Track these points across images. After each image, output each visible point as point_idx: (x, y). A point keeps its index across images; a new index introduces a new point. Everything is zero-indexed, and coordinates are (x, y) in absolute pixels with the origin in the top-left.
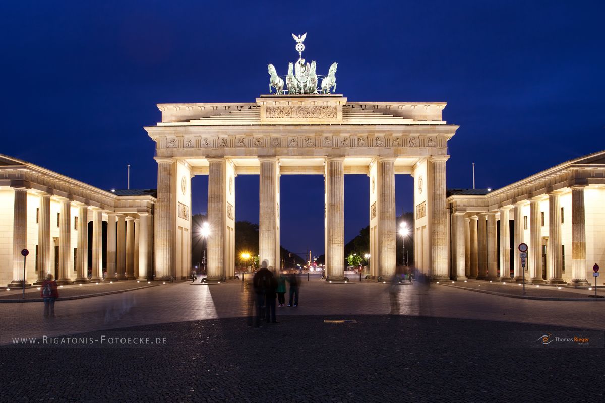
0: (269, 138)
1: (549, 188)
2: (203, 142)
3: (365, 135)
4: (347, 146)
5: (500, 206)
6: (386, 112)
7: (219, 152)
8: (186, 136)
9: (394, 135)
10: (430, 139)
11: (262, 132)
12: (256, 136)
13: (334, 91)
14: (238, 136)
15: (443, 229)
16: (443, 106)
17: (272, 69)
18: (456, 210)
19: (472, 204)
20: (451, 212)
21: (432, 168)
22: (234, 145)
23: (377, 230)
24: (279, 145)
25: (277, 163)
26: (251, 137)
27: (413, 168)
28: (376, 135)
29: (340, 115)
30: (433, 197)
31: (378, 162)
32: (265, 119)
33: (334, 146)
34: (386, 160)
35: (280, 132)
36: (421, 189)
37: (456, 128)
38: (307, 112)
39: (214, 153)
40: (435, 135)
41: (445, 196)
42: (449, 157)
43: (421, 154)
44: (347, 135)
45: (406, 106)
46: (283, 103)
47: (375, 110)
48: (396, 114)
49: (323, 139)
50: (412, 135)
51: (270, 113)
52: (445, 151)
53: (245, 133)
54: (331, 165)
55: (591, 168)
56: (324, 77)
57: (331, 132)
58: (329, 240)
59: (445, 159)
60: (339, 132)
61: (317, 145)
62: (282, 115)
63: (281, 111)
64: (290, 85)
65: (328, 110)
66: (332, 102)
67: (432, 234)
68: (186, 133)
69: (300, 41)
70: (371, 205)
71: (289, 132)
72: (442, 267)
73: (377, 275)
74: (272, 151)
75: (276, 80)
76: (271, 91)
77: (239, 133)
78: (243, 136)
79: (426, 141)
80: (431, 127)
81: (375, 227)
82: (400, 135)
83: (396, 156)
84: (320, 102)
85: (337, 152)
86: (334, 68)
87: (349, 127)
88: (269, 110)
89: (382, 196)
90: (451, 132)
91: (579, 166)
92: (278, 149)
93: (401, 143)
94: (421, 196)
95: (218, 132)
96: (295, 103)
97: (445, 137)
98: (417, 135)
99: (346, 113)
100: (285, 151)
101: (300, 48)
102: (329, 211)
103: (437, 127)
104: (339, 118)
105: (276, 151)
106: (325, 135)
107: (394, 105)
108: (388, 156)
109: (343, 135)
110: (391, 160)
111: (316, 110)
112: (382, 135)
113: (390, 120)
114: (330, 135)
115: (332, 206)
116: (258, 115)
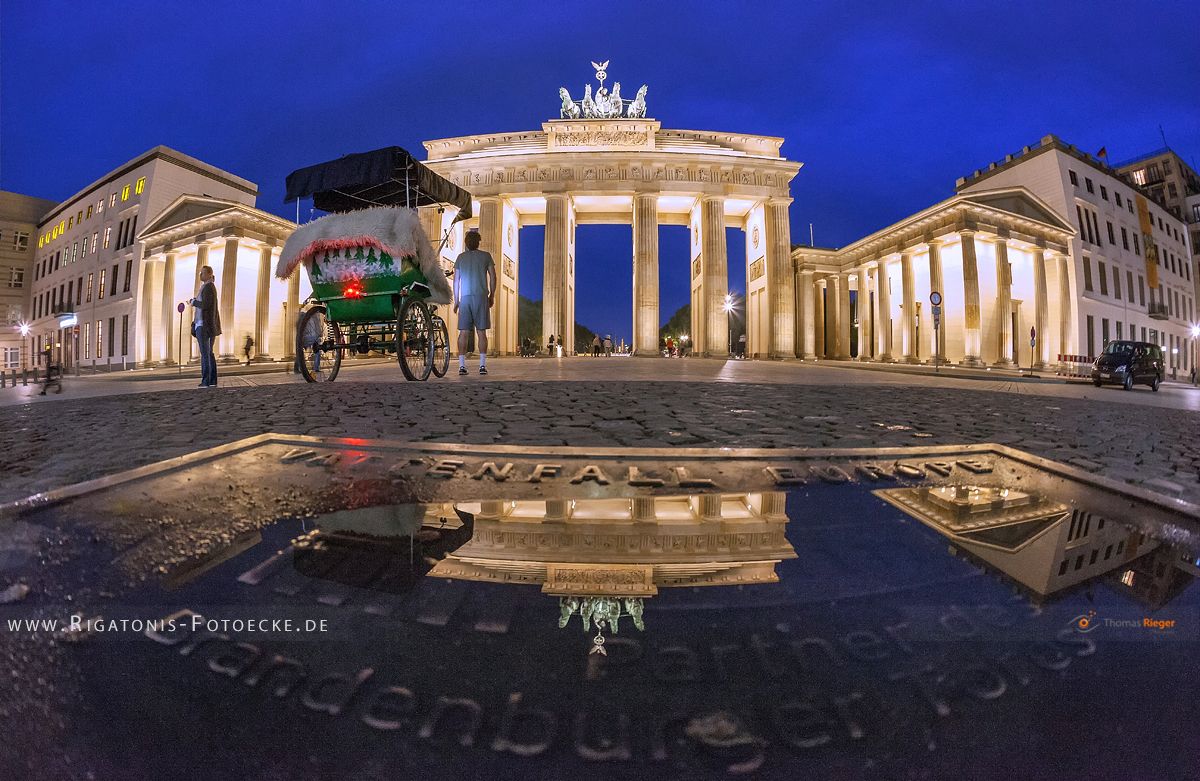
0: (558, 169)
1: (928, 235)
2: (473, 179)
3: (685, 166)
4: (662, 179)
5: (858, 264)
6: (711, 142)
7: (493, 189)
8: (453, 173)
9: (723, 168)
10: (768, 177)
11: (549, 162)
12: (542, 167)
13: (643, 116)
14: (518, 168)
15: (787, 291)
16: (780, 142)
17: (565, 93)
18: (802, 269)
19: (821, 261)
20: (796, 271)
21: (771, 212)
22: (511, 178)
23: (702, 291)
24: (571, 177)
25: (570, 204)
26: (535, 170)
27: (744, 219)
28: (700, 166)
29: (651, 142)
30: (774, 251)
31: (703, 203)
32: (553, 146)
33: (646, 180)
34: (713, 198)
35: (572, 161)
36: (756, 242)
37: (800, 165)
38: (607, 138)
39: (486, 190)
40: (774, 172)
41: (789, 249)
42: (792, 200)
43: (757, 194)
44: (661, 165)
45: (736, 138)
46: (578, 128)
47: (696, 138)
48: (723, 145)
49: (629, 170)
50: (745, 169)
51: (560, 141)
52: (787, 192)
53: (525, 163)
54: (641, 202)
55: (979, 210)
56: (630, 103)
57: (639, 161)
58: (638, 301)
59: (788, 202)
60: (651, 161)
61: (623, 176)
62: (576, 143)
63: (575, 137)
64: (587, 111)
65: (636, 136)
66: (641, 127)
67: (774, 297)
68: (453, 169)
69: (601, 70)
70: (692, 261)
71: (584, 161)
72: (786, 340)
73: (701, 351)
74: (563, 185)
75: (569, 104)
76: (562, 116)
77: (520, 164)
78: (524, 167)
79: (763, 179)
80: (770, 162)
81: (699, 288)
82: (730, 168)
83: (726, 193)
84: (625, 127)
85: (649, 186)
86: (643, 91)
87: (664, 155)
88: (559, 137)
89: (709, 245)
90: (794, 171)
91: (968, 204)
92: (570, 182)
93: (731, 178)
94: (756, 251)
95: (492, 165)
96: (594, 128)
97: (787, 177)
98: (752, 170)
99: (659, 141)
100: (579, 185)
101: (601, 76)
102: (638, 262)
103: (776, 163)
104: (650, 145)
105: (566, 185)
106: (633, 165)
107: (721, 136)
108: (716, 193)
109: (657, 165)
110: (720, 198)
111: (620, 136)
112: (707, 167)
113: (717, 150)
114: (638, 165)
115: (641, 254)
116: (545, 143)
